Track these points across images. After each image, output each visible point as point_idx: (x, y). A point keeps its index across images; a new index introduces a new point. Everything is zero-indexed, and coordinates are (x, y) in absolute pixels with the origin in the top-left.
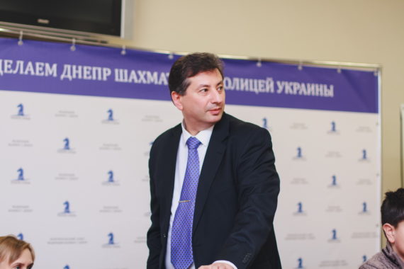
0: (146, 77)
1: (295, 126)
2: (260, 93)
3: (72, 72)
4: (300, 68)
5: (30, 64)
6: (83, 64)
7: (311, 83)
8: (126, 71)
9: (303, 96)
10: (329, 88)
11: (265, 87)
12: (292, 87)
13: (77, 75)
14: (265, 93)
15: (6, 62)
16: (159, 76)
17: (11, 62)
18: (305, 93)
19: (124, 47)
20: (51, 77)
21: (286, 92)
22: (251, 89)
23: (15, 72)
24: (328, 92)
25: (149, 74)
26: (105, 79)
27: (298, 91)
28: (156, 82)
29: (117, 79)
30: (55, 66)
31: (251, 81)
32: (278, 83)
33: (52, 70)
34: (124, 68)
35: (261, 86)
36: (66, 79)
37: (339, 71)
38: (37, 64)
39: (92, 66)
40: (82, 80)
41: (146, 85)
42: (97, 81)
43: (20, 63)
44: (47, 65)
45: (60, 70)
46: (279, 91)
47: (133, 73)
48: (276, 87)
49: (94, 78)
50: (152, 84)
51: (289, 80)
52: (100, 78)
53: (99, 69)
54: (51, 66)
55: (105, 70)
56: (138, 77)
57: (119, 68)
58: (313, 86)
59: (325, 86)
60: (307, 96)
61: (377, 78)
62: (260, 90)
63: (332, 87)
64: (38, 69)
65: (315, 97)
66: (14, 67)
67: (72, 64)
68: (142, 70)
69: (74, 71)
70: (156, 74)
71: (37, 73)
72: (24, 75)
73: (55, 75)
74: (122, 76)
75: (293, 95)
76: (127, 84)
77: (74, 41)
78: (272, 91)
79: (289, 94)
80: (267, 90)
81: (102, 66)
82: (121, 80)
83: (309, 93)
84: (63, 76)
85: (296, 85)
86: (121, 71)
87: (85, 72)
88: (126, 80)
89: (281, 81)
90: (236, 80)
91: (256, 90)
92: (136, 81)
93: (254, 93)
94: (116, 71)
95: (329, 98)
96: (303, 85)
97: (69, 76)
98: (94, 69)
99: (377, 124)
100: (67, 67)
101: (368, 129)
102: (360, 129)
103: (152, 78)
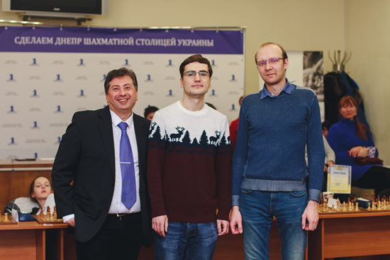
0: (101, 41)
2: (168, 47)
3: (61, 41)
4: (192, 31)
5: (39, 39)
6: (67, 37)
7: (199, 39)
8: (90, 39)
9: (194, 46)
10: (210, 41)
11: (170, 42)
12: (187, 42)
13: (64, 42)
14: (171, 46)
15: (27, 38)
16: (108, 40)
17: (29, 38)
18: (195, 45)
19: (89, 26)
20: (50, 44)
21: (184, 45)
22: (162, 44)
23: (31, 43)
24: (210, 44)
25: (103, 40)
26: (78, 43)
27: (191, 44)
28: (107, 44)
29: (85, 43)
30: (52, 39)
31: (162, 40)
32: (179, 40)
33: (50, 41)
34: (89, 37)
35: (168, 42)
36: (58, 45)
37: (217, 32)
38: (43, 38)
39: (71, 37)
40: (66, 45)
41: (101, 46)
42: (74, 45)
43: (34, 38)
44: (48, 39)
45: (54, 41)
46: (179, 44)
47: (94, 40)
48: (177, 43)
49: (73, 43)
50: (104, 45)
51: (185, 38)
52: (76, 43)
53: (75, 39)
54: (50, 39)
55: (78, 39)
56: (97, 41)
57: (86, 37)
58: (200, 41)
59: (208, 41)
60: (197, 47)
61: (242, 34)
62: (168, 44)
63: (212, 41)
64: (43, 40)
65: (202, 47)
66: (30, 40)
67: (60, 37)
68: (99, 38)
70: (106, 40)
71: (43, 43)
72: (36, 45)
73: (52, 43)
74: (87, 41)
75: (188, 47)
76: (91, 46)
77: (61, 25)
78: (175, 45)
79: (186, 46)
80: (172, 44)
81: (77, 37)
82: (87, 44)
83: (198, 44)
84: (56, 44)
85: (190, 41)
86: (87, 39)
87: (68, 41)
88: (90, 43)
89: (180, 39)
90: (153, 40)
91: (165, 45)
92: (95, 43)
93: (163, 47)
94: (85, 39)
95: (211, 47)
96: (194, 41)
97: (59, 43)
98: (73, 39)
99: (242, 60)
100: (58, 39)
101: (236, 64)
102: (231, 64)
103: (105, 41)
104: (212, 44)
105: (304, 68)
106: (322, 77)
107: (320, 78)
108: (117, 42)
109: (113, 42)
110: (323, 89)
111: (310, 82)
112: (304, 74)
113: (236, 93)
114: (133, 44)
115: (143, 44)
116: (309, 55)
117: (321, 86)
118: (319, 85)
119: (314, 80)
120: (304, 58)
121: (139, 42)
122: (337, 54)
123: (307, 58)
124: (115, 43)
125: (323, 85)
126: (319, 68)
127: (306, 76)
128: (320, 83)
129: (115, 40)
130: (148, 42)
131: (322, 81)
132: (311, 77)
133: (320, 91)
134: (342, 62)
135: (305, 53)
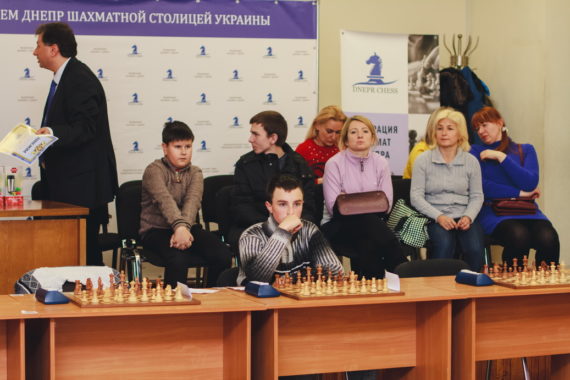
0: (94, 16)
1: (232, 52)
3: (31, 16)
4: (237, 2)
6: (40, 9)
7: (248, 15)
8: (77, 13)
9: (240, 26)
10: (265, 18)
11: (203, 20)
12: (229, 19)
13: (35, 17)
14: (204, 25)
16: (106, 16)
18: (242, 23)
20: (14, 20)
21: (224, 23)
22: (190, 22)
24: (265, 21)
25: (97, 14)
27: (235, 22)
28: (103, 21)
29: (69, 20)
30: (16, 12)
31: (190, 15)
32: (216, 16)
33: (14, 15)
34: (75, 10)
35: (199, 19)
36: (26, 22)
37: (276, 3)
38: (2, 11)
39: (48, 10)
41: (95, 23)
44: (10, 11)
45: (21, 15)
46: (217, 23)
47: (83, 13)
48: (214, 19)
49: (50, 19)
50: (100, 22)
51: (226, 13)
53: (54, 12)
54: (13, 12)
55: (59, 12)
56: (88, 17)
57: (71, 10)
58: (250, 17)
59: (262, 17)
60: (244, 26)
61: (316, 6)
62: (199, 23)
63: (268, 17)
64: (3, 14)
65: (252, 26)
67: (31, 9)
68: (91, 11)
69: (33, 15)
70: (103, 14)
71: (2, 18)
73: (17, 19)
74: (73, 16)
75: (230, 26)
76: (78, 23)
78: (210, 23)
79: (226, 25)
80: (206, 22)
81: (56, 10)
82: (73, 20)
83: (246, 23)
84: (23, 20)
85: (233, 18)
86: (73, 13)
87: (42, 15)
88: (77, 20)
89: (219, 14)
90: (176, 15)
91: (195, 23)
92: (86, 20)
94: (69, 13)
95: (265, 27)
96: (240, 17)
97: (29, 19)
98: (50, 12)
99: (315, 48)
100: (27, 12)
101: (305, 53)
102: (297, 53)
103: (100, 17)
104: (268, 23)
105: (410, 61)
106: (438, 75)
107: (434, 76)
108: (119, 17)
109: (114, 17)
110: (438, 94)
111: (419, 83)
112: (409, 71)
113: (305, 99)
114: (144, 21)
115: (160, 21)
116: (418, 40)
117: (435, 89)
118: (432, 88)
119: (424, 80)
120: (409, 46)
121: (154, 18)
122: (457, 39)
123: (414, 46)
124: (117, 21)
125: (438, 87)
126: (432, 61)
127: (413, 73)
128: (434, 84)
129: (116, 14)
130: (168, 17)
131: (438, 81)
132: (420, 74)
133: (435, 96)
134: (465, 53)
135: (411, 38)
